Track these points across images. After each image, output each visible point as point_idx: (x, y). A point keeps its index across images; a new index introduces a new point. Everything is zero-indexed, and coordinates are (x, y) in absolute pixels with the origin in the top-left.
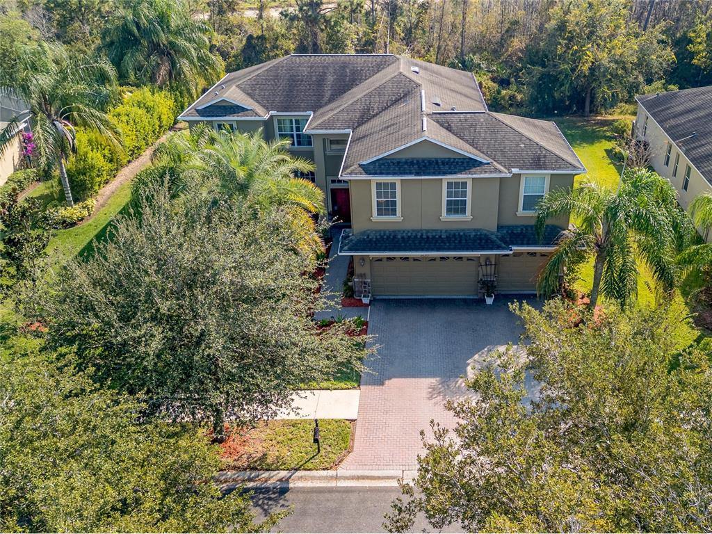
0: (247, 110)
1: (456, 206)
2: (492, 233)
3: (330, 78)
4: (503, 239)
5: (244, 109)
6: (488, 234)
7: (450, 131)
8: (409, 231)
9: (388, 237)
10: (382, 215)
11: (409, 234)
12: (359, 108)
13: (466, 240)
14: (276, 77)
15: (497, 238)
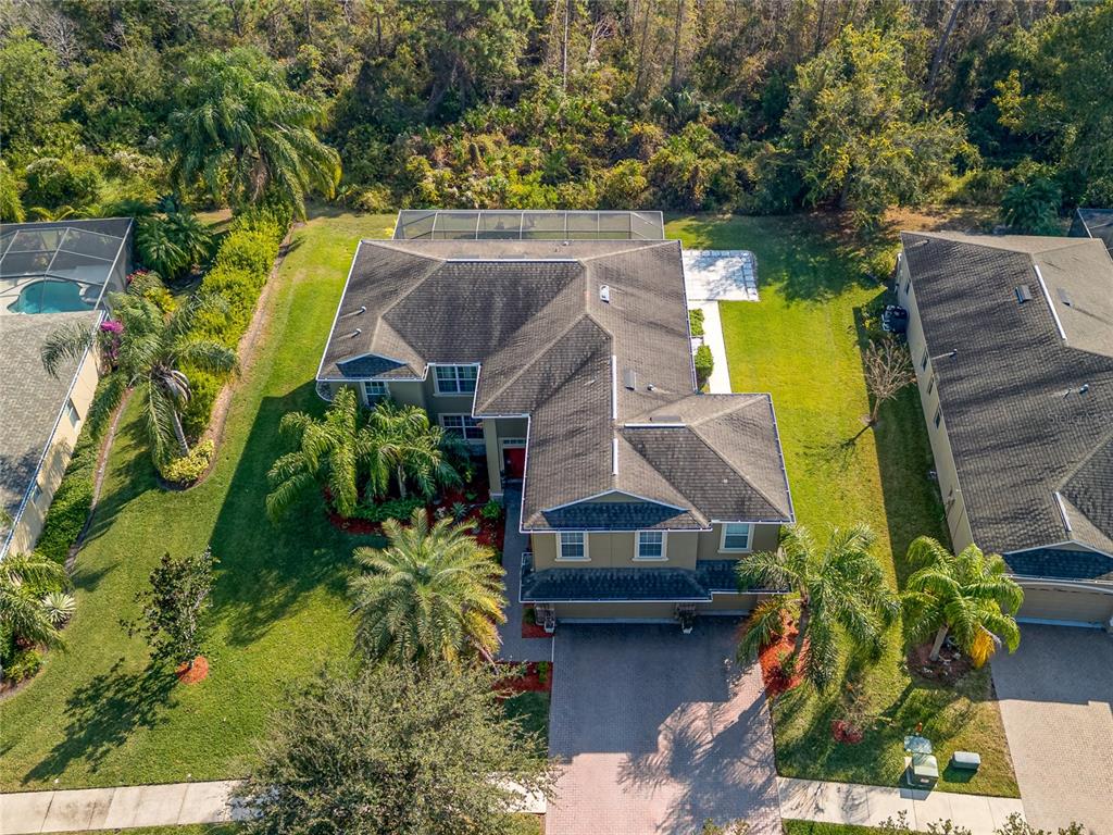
0: (400, 365)
1: (651, 549)
2: (690, 572)
3: (499, 303)
4: (701, 581)
5: (396, 365)
6: (686, 574)
7: (644, 456)
8: (597, 570)
9: (575, 578)
10: (567, 555)
11: (598, 574)
12: (537, 376)
13: (661, 583)
14: (431, 301)
15: (696, 578)
